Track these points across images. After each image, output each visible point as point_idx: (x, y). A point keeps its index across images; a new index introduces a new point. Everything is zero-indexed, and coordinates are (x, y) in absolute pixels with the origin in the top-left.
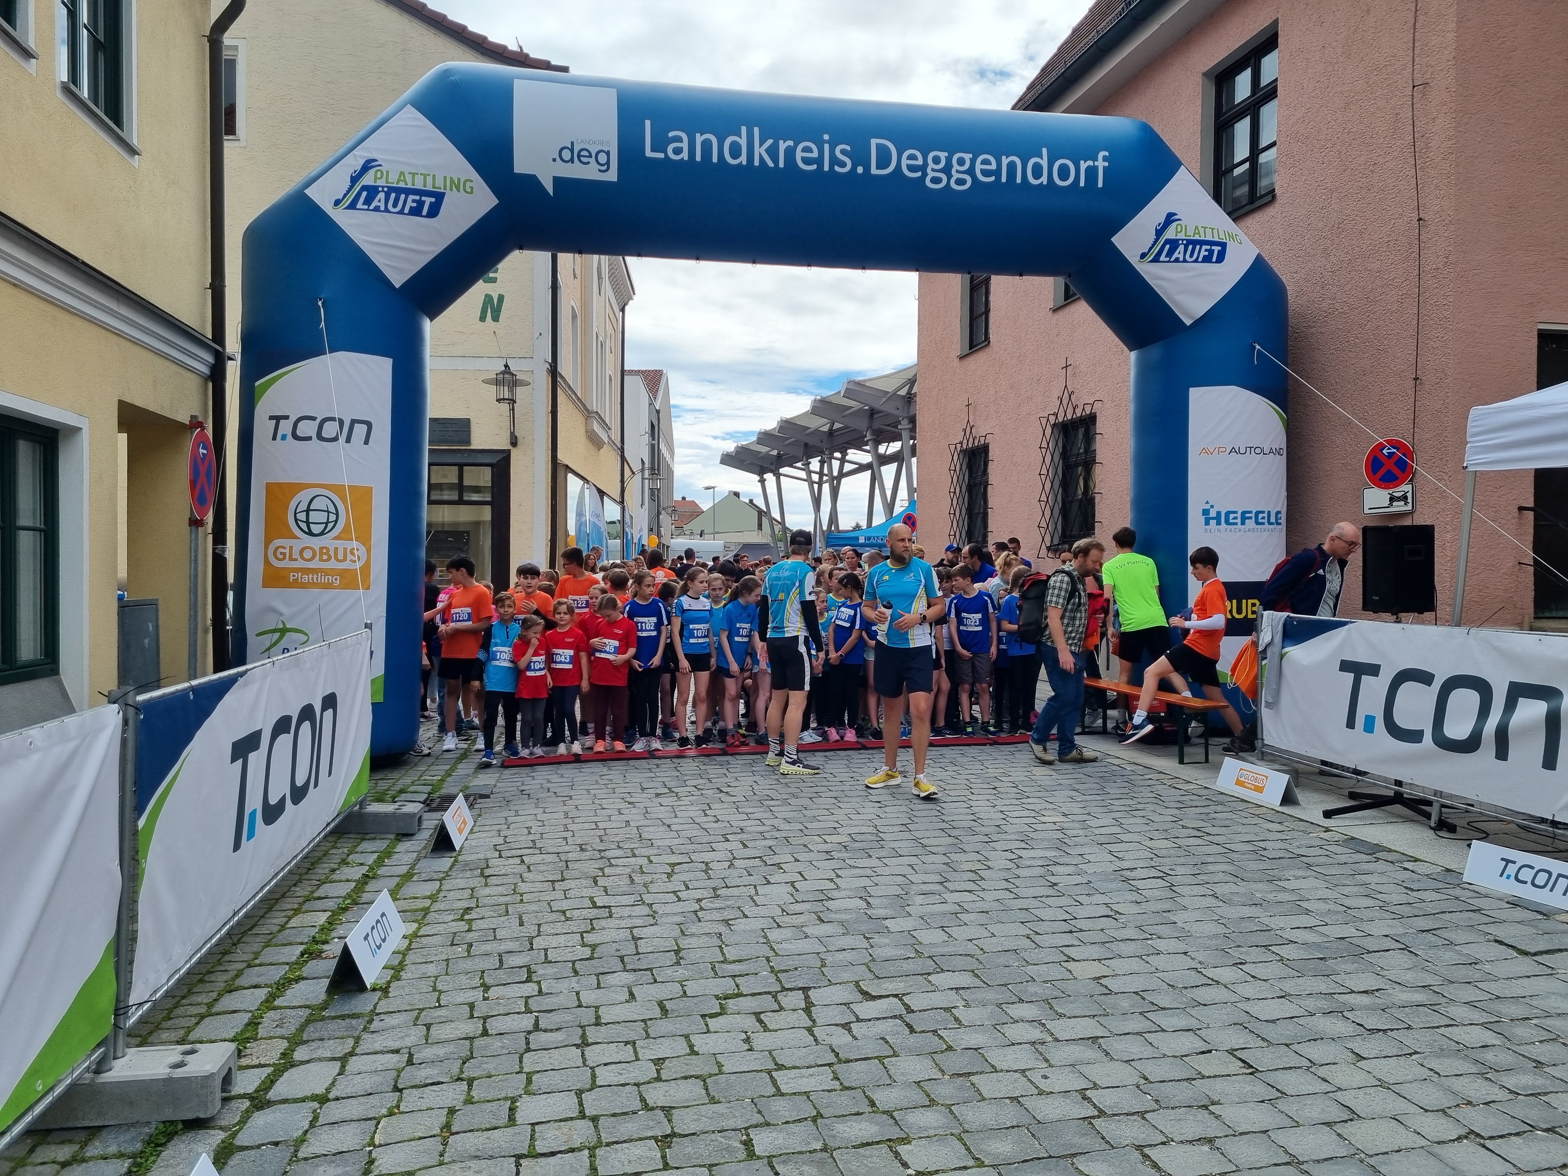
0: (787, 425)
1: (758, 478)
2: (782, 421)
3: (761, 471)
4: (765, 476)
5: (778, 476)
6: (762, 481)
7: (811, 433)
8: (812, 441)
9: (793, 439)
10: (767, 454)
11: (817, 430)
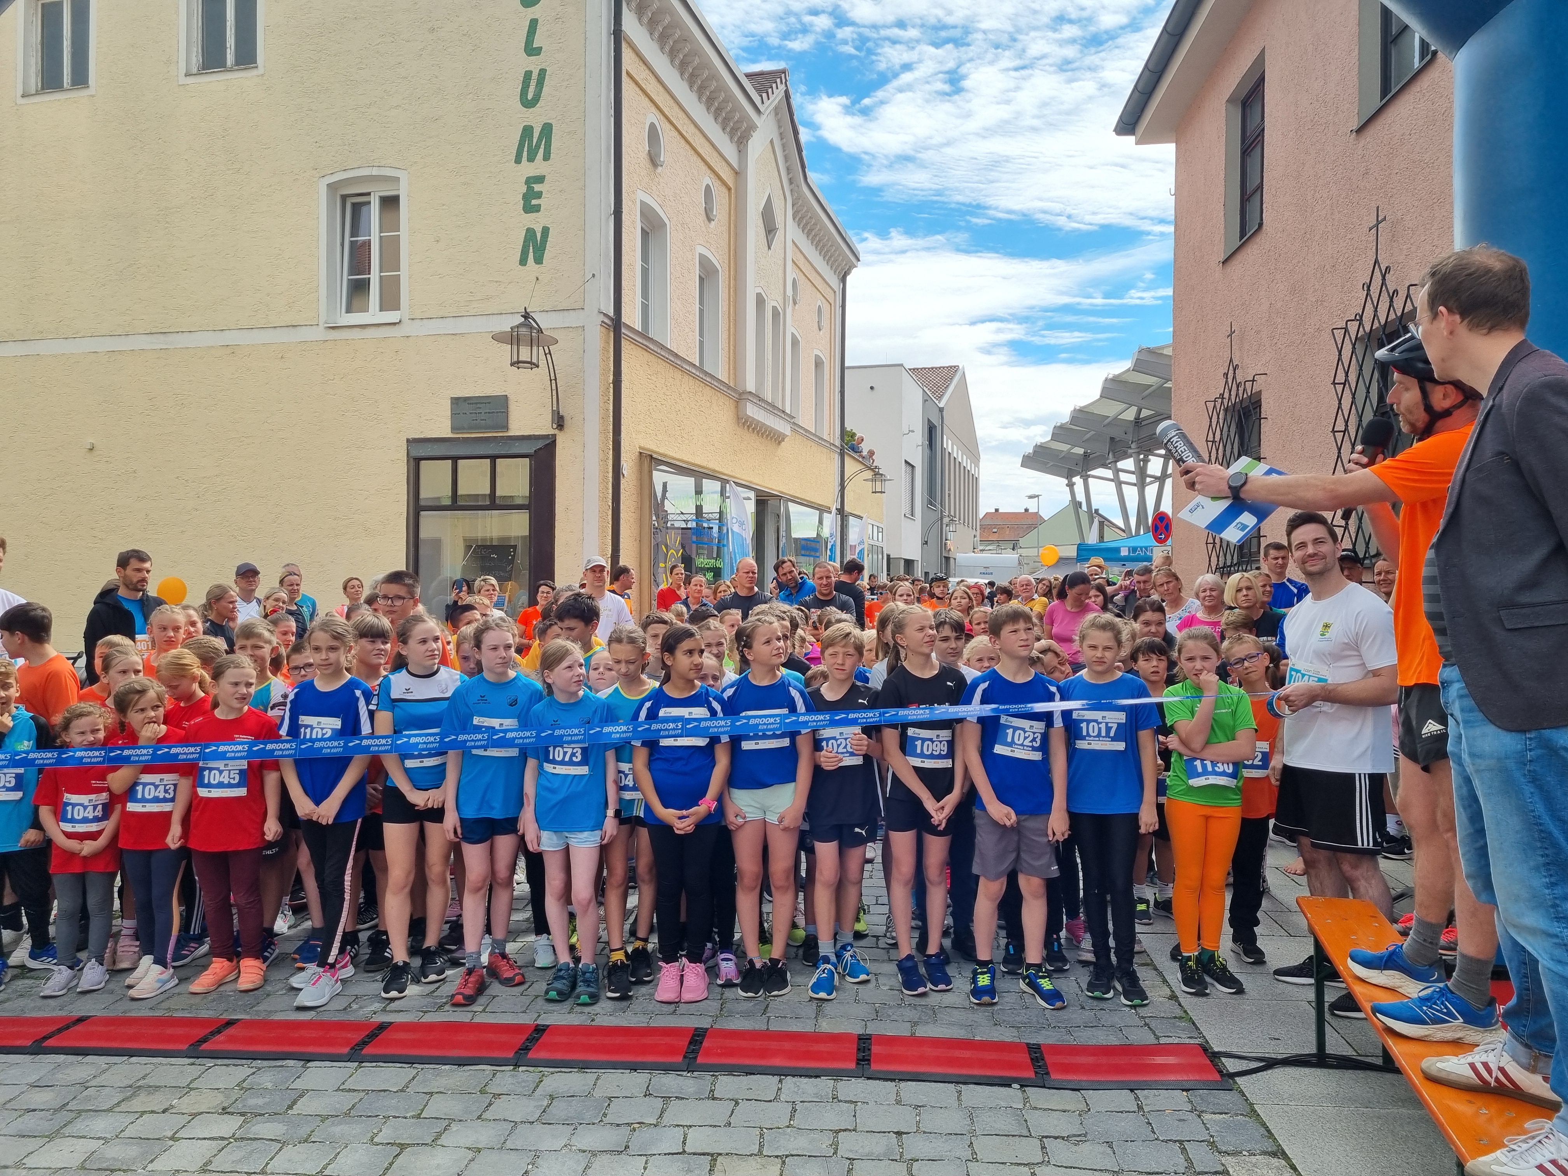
0: (1081, 416)
1: (1066, 481)
2: (1075, 410)
3: (1069, 475)
4: (1075, 479)
5: (1085, 478)
6: (1071, 485)
7: (1109, 424)
8: (1118, 434)
9: (1093, 433)
10: (1069, 452)
11: (1116, 418)
